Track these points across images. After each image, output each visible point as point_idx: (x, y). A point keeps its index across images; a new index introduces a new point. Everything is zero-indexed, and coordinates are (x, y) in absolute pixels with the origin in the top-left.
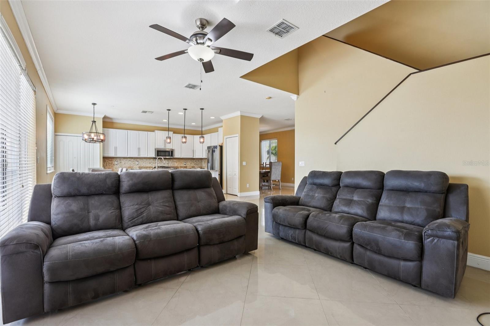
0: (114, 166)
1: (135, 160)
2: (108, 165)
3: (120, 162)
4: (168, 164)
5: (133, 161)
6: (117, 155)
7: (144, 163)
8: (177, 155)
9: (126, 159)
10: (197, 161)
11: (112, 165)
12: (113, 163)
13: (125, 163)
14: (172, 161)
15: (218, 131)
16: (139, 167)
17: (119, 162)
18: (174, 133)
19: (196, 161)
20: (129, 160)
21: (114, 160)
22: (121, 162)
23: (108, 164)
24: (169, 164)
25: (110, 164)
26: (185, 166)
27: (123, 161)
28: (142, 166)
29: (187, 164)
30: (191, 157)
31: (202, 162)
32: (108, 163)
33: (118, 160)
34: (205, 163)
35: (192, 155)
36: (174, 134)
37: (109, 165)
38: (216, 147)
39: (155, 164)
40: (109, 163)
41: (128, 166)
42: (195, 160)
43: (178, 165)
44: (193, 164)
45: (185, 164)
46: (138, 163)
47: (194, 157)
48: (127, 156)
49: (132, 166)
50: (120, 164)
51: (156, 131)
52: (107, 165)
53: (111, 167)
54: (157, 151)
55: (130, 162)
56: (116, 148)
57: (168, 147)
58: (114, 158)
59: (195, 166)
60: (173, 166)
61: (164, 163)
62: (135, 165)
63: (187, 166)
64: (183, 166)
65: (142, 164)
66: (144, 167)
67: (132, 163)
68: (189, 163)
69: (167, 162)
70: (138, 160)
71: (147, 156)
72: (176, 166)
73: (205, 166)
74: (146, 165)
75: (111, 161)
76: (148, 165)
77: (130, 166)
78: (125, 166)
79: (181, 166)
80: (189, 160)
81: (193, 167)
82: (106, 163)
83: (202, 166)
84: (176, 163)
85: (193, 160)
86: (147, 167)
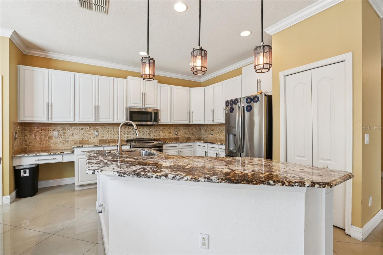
0: (52, 139)
1: (92, 128)
2: (38, 139)
3: (63, 131)
4: (149, 134)
5: (89, 131)
6: (51, 118)
8: (164, 119)
9: (75, 128)
10: (194, 130)
11: (47, 138)
12: (49, 135)
13: (73, 134)
14: (155, 129)
15: (242, 74)
16: (99, 140)
17: (61, 132)
18: (159, 82)
19: (192, 129)
20: (81, 128)
21: (51, 129)
22: (64, 133)
24: (151, 135)
25: (42, 137)
26: (176, 136)
27: (69, 131)
28: (104, 139)
29: (179, 134)
30: (187, 122)
31: (201, 129)
32: (38, 134)
33: (59, 128)
34: (206, 131)
35: (188, 120)
36: (159, 84)
37: (40, 138)
38: (255, 99)
39: (127, 135)
40: (41, 135)
41: (78, 140)
42: (191, 128)
43: (164, 136)
44: (189, 133)
45: (176, 135)
46: (97, 133)
47: (191, 124)
48: (74, 121)
49: (87, 139)
50: (63, 136)
51: (128, 77)
53: (44, 142)
54: (130, 111)
55: (83, 132)
56: (49, 106)
57: (150, 106)
58: (51, 126)
59: (190, 136)
60: (157, 137)
61: (143, 133)
62: (92, 137)
63: (179, 138)
64: (172, 137)
65: (104, 135)
66: (109, 141)
67: (86, 134)
68: (183, 133)
69: (148, 131)
70: (97, 128)
71: (112, 121)
72: (161, 137)
73: (206, 137)
74: (113, 137)
75: (45, 131)
76: (116, 137)
77: (83, 139)
78: (74, 140)
79: (170, 137)
80: (183, 127)
81: (188, 138)
82: (33, 135)
83: (200, 136)
84: (163, 132)
85: (187, 128)
86: (114, 139)
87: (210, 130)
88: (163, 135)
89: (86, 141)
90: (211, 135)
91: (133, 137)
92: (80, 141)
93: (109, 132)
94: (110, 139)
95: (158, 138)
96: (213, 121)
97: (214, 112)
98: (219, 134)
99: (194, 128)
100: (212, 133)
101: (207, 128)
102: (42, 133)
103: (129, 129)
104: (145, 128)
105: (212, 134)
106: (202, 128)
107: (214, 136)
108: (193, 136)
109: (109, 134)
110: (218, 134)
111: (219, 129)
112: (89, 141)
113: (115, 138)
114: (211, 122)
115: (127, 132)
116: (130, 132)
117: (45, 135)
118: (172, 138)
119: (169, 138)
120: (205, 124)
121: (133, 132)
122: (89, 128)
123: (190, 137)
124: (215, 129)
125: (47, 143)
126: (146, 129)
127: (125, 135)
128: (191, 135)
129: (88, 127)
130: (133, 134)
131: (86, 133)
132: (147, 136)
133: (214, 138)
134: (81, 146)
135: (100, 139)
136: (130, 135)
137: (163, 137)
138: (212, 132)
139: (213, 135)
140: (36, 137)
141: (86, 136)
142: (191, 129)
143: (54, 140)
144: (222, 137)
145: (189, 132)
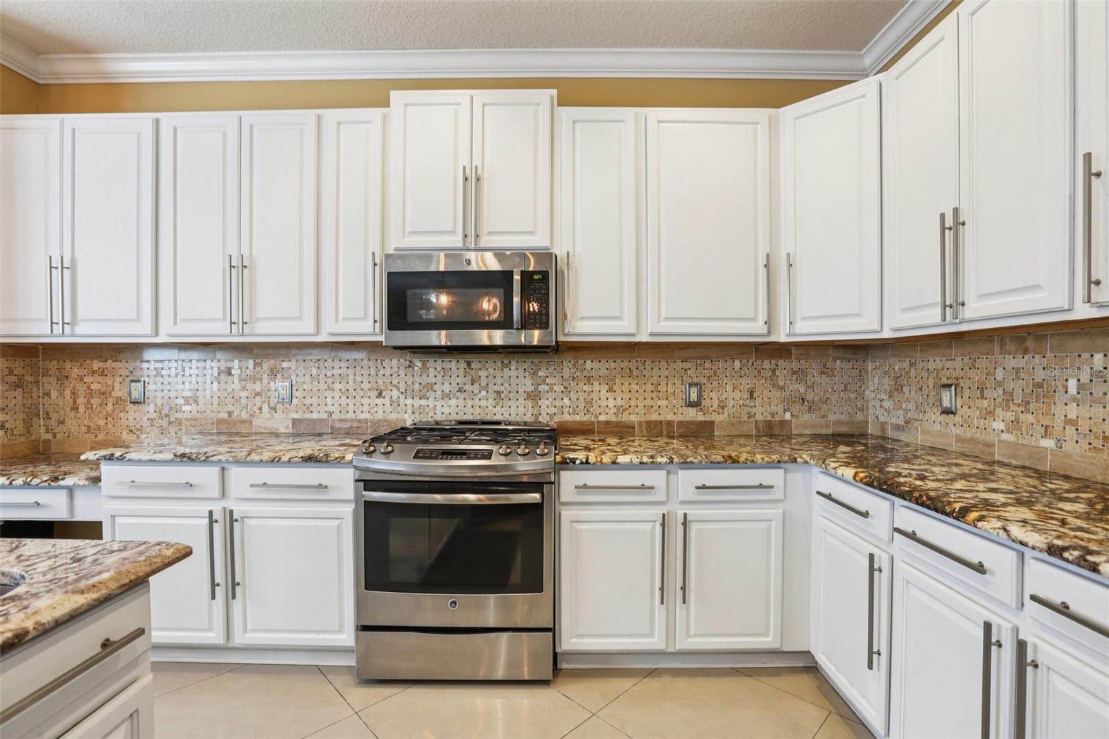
0: (124, 410)
1: (266, 365)
2: (82, 409)
4: (534, 396)
5: (254, 379)
7: (330, 388)
10: (814, 375)
11: (110, 408)
12: (116, 393)
13: (194, 392)
14: (566, 372)
16: (295, 422)
18: (563, 101)
19: (798, 374)
21: (122, 367)
23: (81, 401)
24: (544, 403)
25: (95, 401)
26: (691, 414)
28: (315, 416)
29: (712, 399)
30: (752, 328)
31: (862, 376)
32: (82, 389)
34: (899, 388)
35: (762, 317)
36: (567, 113)
37: (89, 406)
39: (417, 402)
40: (90, 393)
42: (795, 365)
43: (620, 410)
44: (776, 394)
46: (283, 390)
47: (782, 337)
48: (155, 333)
49: (244, 416)
51: (397, 97)
52: (75, 408)
53: (101, 422)
58: (121, 356)
59: (788, 416)
60: (577, 418)
61: (498, 393)
62: (265, 408)
63: (710, 425)
64: (670, 417)
65: (314, 401)
66: (337, 425)
67: (244, 394)
68: (737, 394)
69: (529, 381)
70: (285, 365)
71: (312, 330)
72: (602, 418)
73: (897, 428)
74: (351, 408)
75: (101, 379)
76: (366, 408)
77: (230, 414)
78: (198, 416)
79: (654, 417)
80: (737, 363)
81: (769, 424)
82: (68, 392)
83: (860, 417)
84: (611, 390)
85: (767, 364)
86: (360, 421)
87: (931, 383)
88: (611, 403)
89: (243, 422)
90: (936, 416)
91: (447, 411)
92: (220, 422)
93: (337, 386)
94: (341, 420)
95: (582, 423)
96: (952, 305)
97: (967, 234)
98: (1010, 416)
99: (812, 366)
100: (946, 404)
101: (906, 364)
102: (93, 387)
103: (425, 368)
104: (508, 366)
105: (947, 412)
106: (870, 366)
107: (966, 423)
108: (806, 417)
109: (337, 394)
110: (999, 411)
111: (1017, 371)
112: (254, 422)
113: (362, 416)
114: (938, 320)
115: (417, 386)
116: (430, 387)
117: (104, 393)
118: (669, 423)
119: (649, 423)
120: (887, 334)
121: (447, 388)
122: (255, 364)
123: (783, 423)
124: (976, 376)
125: (110, 426)
126: (513, 373)
127: (409, 402)
128: (796, 408)
129: (251, 363)
130: (446, 396)
131: (244, 388)
132: (521, 410)
133: (960, 439)
134: (118, 454)
135: (296, 416)
136: (431, 403)
137: (614, 419)
138: (947, 398)
139: (958, 419)
140: (75, 402)
141: (243, 401)
142: (794, 373)
143: (131, 415)
144: (1049, 443)
145: (783, 388)
